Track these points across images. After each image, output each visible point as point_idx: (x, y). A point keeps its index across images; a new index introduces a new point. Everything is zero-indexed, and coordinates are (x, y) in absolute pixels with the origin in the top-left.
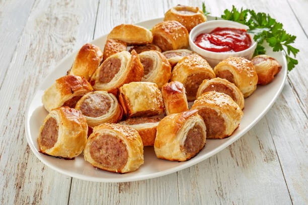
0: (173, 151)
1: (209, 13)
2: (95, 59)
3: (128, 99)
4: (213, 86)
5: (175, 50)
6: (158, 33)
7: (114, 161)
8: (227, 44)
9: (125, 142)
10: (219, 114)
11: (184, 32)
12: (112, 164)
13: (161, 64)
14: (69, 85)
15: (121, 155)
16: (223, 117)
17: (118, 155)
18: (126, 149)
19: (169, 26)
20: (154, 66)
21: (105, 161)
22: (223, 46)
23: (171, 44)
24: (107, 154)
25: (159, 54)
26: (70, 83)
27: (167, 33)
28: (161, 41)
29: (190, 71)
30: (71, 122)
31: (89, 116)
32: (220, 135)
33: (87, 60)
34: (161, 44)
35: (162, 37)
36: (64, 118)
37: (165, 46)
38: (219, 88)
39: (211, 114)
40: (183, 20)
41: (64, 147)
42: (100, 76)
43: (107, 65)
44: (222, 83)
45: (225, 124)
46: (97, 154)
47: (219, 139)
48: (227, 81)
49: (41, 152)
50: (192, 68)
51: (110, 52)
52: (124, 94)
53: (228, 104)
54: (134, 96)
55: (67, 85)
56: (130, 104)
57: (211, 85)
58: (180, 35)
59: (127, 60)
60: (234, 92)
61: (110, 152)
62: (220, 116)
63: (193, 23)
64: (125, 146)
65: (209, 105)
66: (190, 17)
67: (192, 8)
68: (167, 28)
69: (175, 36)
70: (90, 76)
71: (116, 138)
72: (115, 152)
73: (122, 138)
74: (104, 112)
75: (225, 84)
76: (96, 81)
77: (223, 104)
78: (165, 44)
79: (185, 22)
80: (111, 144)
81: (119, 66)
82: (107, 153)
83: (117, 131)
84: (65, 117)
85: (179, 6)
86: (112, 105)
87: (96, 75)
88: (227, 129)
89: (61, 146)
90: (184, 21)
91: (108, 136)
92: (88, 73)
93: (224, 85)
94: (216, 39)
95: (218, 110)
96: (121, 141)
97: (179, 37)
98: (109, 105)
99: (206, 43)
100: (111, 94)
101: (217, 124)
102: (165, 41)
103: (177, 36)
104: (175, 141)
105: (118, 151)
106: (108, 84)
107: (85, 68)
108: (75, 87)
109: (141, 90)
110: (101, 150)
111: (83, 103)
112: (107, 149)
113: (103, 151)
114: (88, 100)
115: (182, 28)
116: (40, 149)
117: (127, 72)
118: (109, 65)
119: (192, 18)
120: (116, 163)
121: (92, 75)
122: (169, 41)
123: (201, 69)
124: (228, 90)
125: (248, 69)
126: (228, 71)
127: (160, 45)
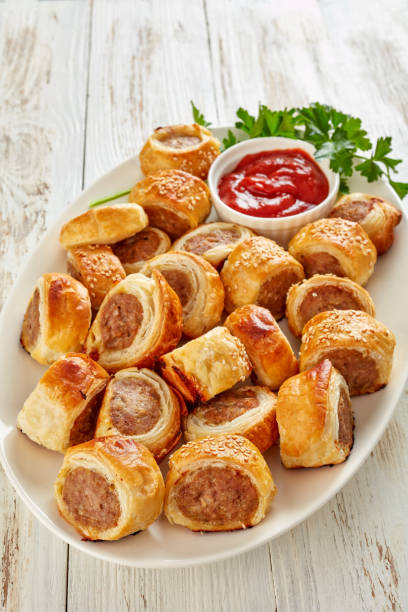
0: (324, 455)
1: (209, 124)
2: (80, 308)
3: (193, 375)
4: (314, 295)
5: (195, 228)
6: (154, 204)
7: (233, 511)
8: (284, 189)
9: (246, 472)
10: (365, 355)
11: (201, 189)
12: (230, 516)
13: (206, 279)
14: (72, 384)
15: (245, 497)
16: (373, 357)
17: (239, 497)
18: (251, 484)
19: (171, 186)
20: (194, 285)
21: (214, 516)
22: (280, 195)
23: (186, 220)
24: (217, 503)
25: (192, 258)
26: (72, 381)
27: (173, 201)
28: (163, 218)
29: (263, 275)
30: (135, 469)
31: (135, 434)
32: (369, 388)
33: (68, 314)
34: (164, 222)
35: (163, 210)
36: (120, 466)
37: (173, 225)
38: (327, 294)
39: (349, 359)
40: (185, 161)
41: (138, 520)
42: (104, 338)
43: (111, 313)
44: (329, 283)
45: (378, 367)
46: (195, 508)
47: (369, 393)
48: (334, 277)
49: (86, 539)
50: (265, 269)
51: (95, 279)
52: (178, 366)
53: (373, 332)
54: (205, 368)
55: (68, 386)
56: (200, 385)
57: (310, 294)
58: (198, 198)
59: (150, 294)
60: (355, 295)
61: (222, 496)
62: (367, 358)
63: (203, 163)
64: (247, 478)
65: (343, 343)
66: (197, 151)
67: (185, 127)
68: (169, 190)
69: (190, 202)
70: (82, 342)
71: (227, 470)
72: (231, 495)
73: (239, 468)
74: (155, 414)
75: (334, 284)
76: (101, 350)
77: (365, 335)
78: (172, 221)
79: (190, 163)
80: (219, 482)
81: (140, 309)
82: (215, 500)
83: (225, 458)
84: (120, 462)
85: (161, 131)
86: (160, 393)
87: (94, 338)
88: (381, 375)
89: (132, 520)
90: (187, 163)
91: (210, 470)
92: (77, 338)
93: (333, 287)
94: (261, 186)
95: (361, 349)
96: (238, 473)
97: (197, 201)
98: (155, 396)
99: (246, 200)
100: (145, 370)
101: (363, 372)
102: (173, 216)
103: (194, 202)
104: (325, 438)
105: (237, 492)
106: (128, 349)
107: (68, 330)
108: (83, 385)
109: (212, 353)
110: (202, 501)
111: (112, 410)
112: (214, 494)
113: (206, 500)
114: (118, 402)
115: (196, 182)
116: (83, 535)
117: (162, 319)
118: (116, 313)
119: (201, 152)
120: (237, 513)
121: (86, 340)
122: (180, 215)
123: (280, 266)
124: (344, 294)
125: (358, 241)
126: (326, 254)
127: (162, 225)
